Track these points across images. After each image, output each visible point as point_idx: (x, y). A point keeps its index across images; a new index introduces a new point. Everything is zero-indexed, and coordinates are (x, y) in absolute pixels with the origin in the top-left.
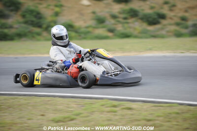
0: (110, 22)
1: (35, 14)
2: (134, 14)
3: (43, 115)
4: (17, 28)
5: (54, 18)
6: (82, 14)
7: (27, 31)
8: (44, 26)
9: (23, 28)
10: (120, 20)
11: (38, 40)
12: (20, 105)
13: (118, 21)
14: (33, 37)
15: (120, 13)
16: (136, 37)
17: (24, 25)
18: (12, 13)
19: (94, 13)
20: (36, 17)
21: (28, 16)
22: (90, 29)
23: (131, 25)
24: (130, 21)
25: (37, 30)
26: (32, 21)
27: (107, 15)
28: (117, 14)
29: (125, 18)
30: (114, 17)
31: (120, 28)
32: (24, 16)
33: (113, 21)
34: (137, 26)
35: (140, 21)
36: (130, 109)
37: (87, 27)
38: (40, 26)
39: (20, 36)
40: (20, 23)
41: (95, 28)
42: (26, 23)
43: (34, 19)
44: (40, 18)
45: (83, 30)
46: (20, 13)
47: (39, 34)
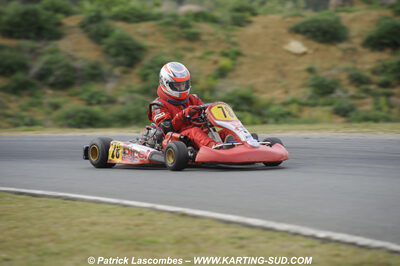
0: (346, 93)
10: (372, 87)
13: (367, 91)
15: (374, 72)
19: (311, 70)
27: (344, 77)
28: (368, 74)
30: (358, 80)
33: (352, 91)
45: (273, 109)
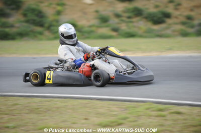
1: (36, 12)
2: (138, 13)
3: (86, 119)
4: (18, 27)
5: (57, 17)
6: (85, 13)
7: (29, 30)
8: (46, 25)
9: (25, 27)
11: (41, 40)
12: (58, 108)
14: (35, 36)
16: (141, 36)
17: (25, 24)
18: (13, 12)
20: (37, 15)
21: (29, 14)
22: (93, 29)
23: (135, 24)
24: (134, 20)
25: (39, 29)
26: (34, 20)
29: (129, 17)
31: (124, 27)
32: (25, 15)
34: (142, 25)
35: (144, 20)
36: (179, 113)
37: (90, 26)
38: (42, 25)
39: (22, 35)
40: (21, 22)
41: (99, 27)
42: (27, 22)
43: (36, 18)
44: (42, 17)
46: (21, 12)
47: (41, 33)
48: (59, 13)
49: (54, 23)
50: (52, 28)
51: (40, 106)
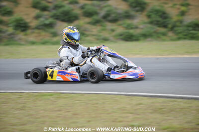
1: (160, 14)
4: (142, 29)
5: (180, 18)
7: (152, 31)
8: (170, 26)
9: (148, 28)
11: (164, 40)
14: (159, 37)
17: (149, 26)
18: (138, 14)
20: (161, 16)
21: (153, 16)
25: (162, 30)
26: (158, 21)
32: (149, 16)
38: (165, 26)
39: (145, 36)
40: (145, 23)
42: (151, 23)
43: (159, 19)
44: (166, 18)
46: (145, 13)
47: (164, 34)
48: (183, 13)
49: (178, 24)
50: (176, 29)
51: (163, 106)
